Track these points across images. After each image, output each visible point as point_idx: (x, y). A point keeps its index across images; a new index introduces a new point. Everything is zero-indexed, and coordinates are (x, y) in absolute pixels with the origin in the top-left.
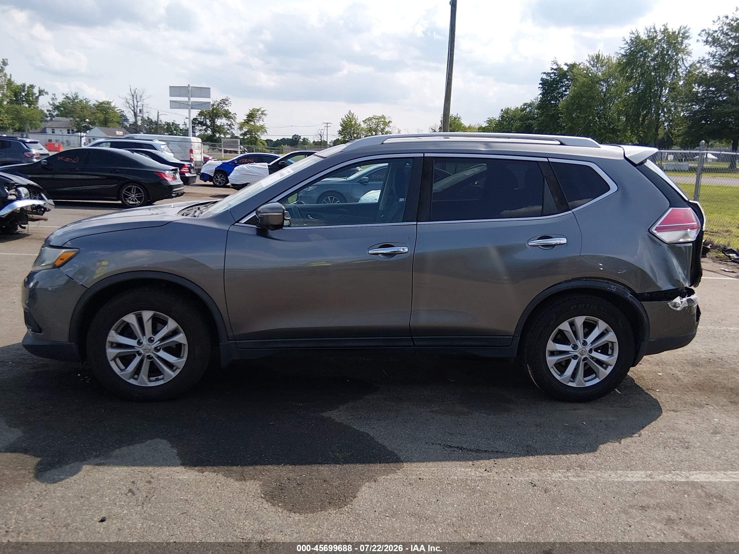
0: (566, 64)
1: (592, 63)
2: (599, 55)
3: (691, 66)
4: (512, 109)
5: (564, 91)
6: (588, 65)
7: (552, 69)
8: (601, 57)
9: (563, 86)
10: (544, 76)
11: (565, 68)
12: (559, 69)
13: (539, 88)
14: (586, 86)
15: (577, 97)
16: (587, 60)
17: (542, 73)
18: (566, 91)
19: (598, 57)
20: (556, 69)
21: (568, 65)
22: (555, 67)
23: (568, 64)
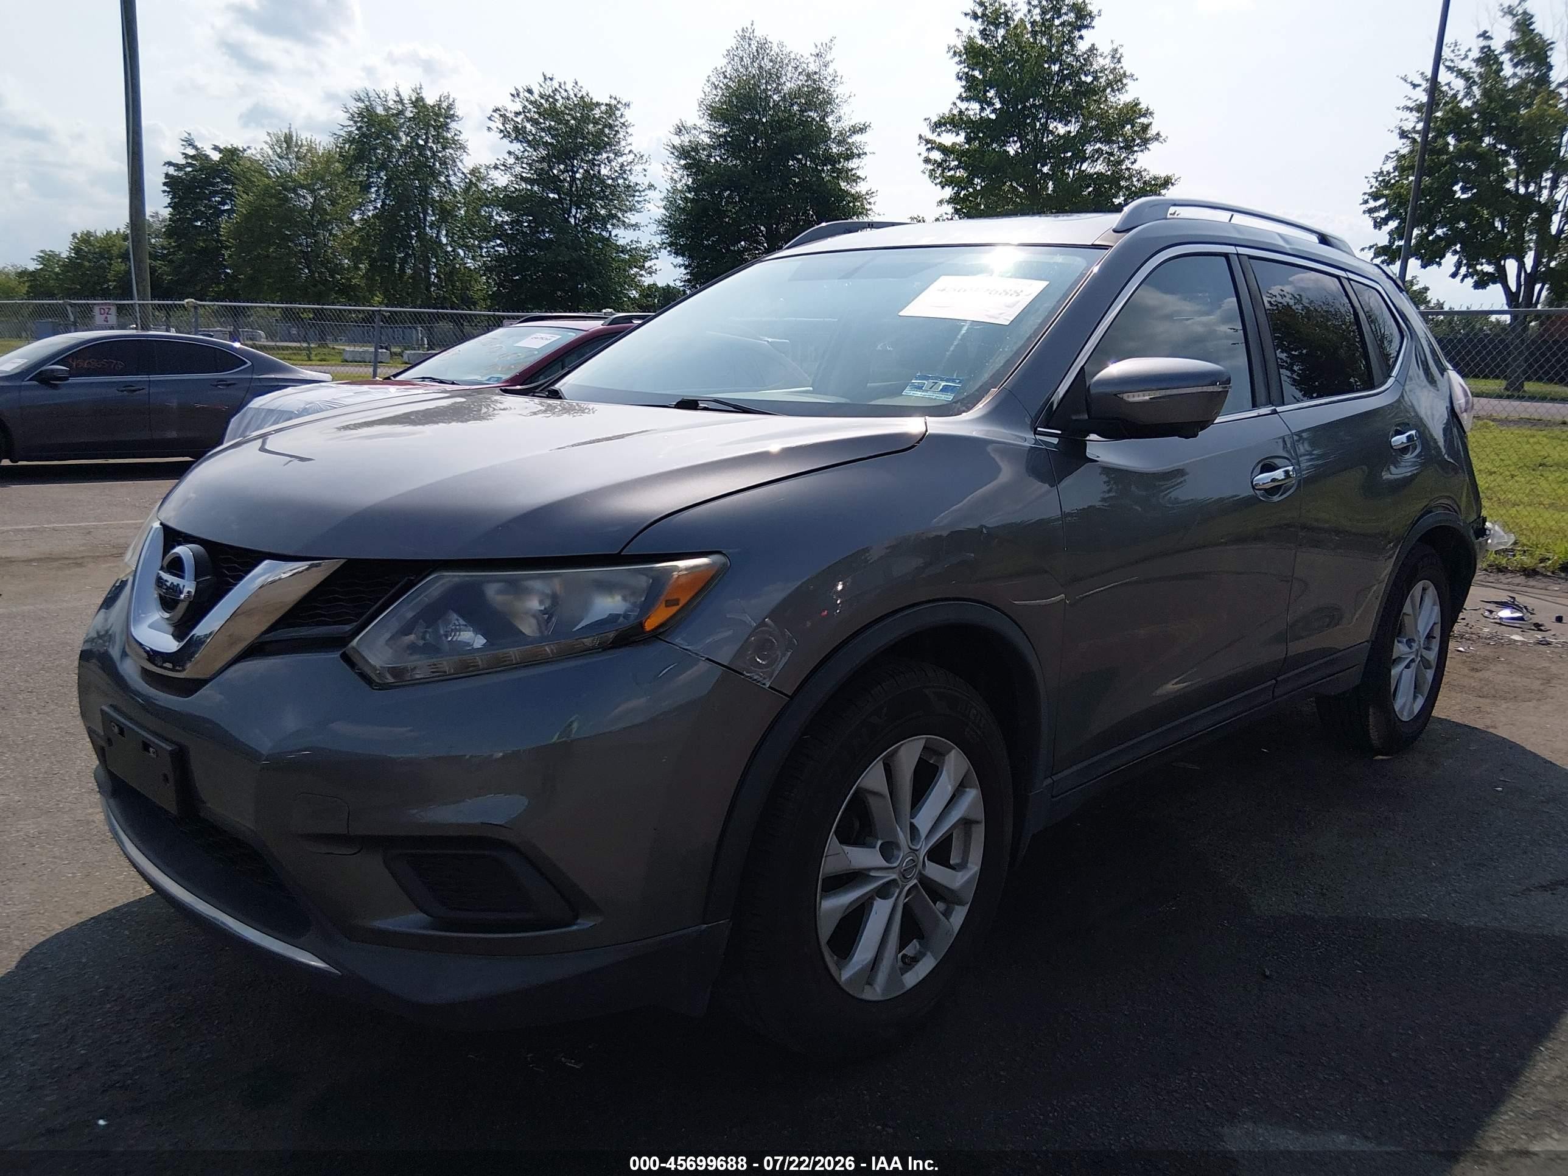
0: (216, 148)
1: (279, 150)
2: (291, 137)
3: (473, 172)
4: (98, 234)
5: (220, 203)
6: (270, 152)
7: (186, 156)
8: (294, 139)
9: (216, 193)
10: (171, 171)
11: (216, 156)
12: (201, 156)
13: (164, 192)
14: (272, 196)
15: (256, 214)
16: (266, 143)
17: (166, 164)
18: (225, 204)
19: (288, 139)
20: (193, 157)
21: (221, 151)
22: (191, 152)
23: (222, 147)
